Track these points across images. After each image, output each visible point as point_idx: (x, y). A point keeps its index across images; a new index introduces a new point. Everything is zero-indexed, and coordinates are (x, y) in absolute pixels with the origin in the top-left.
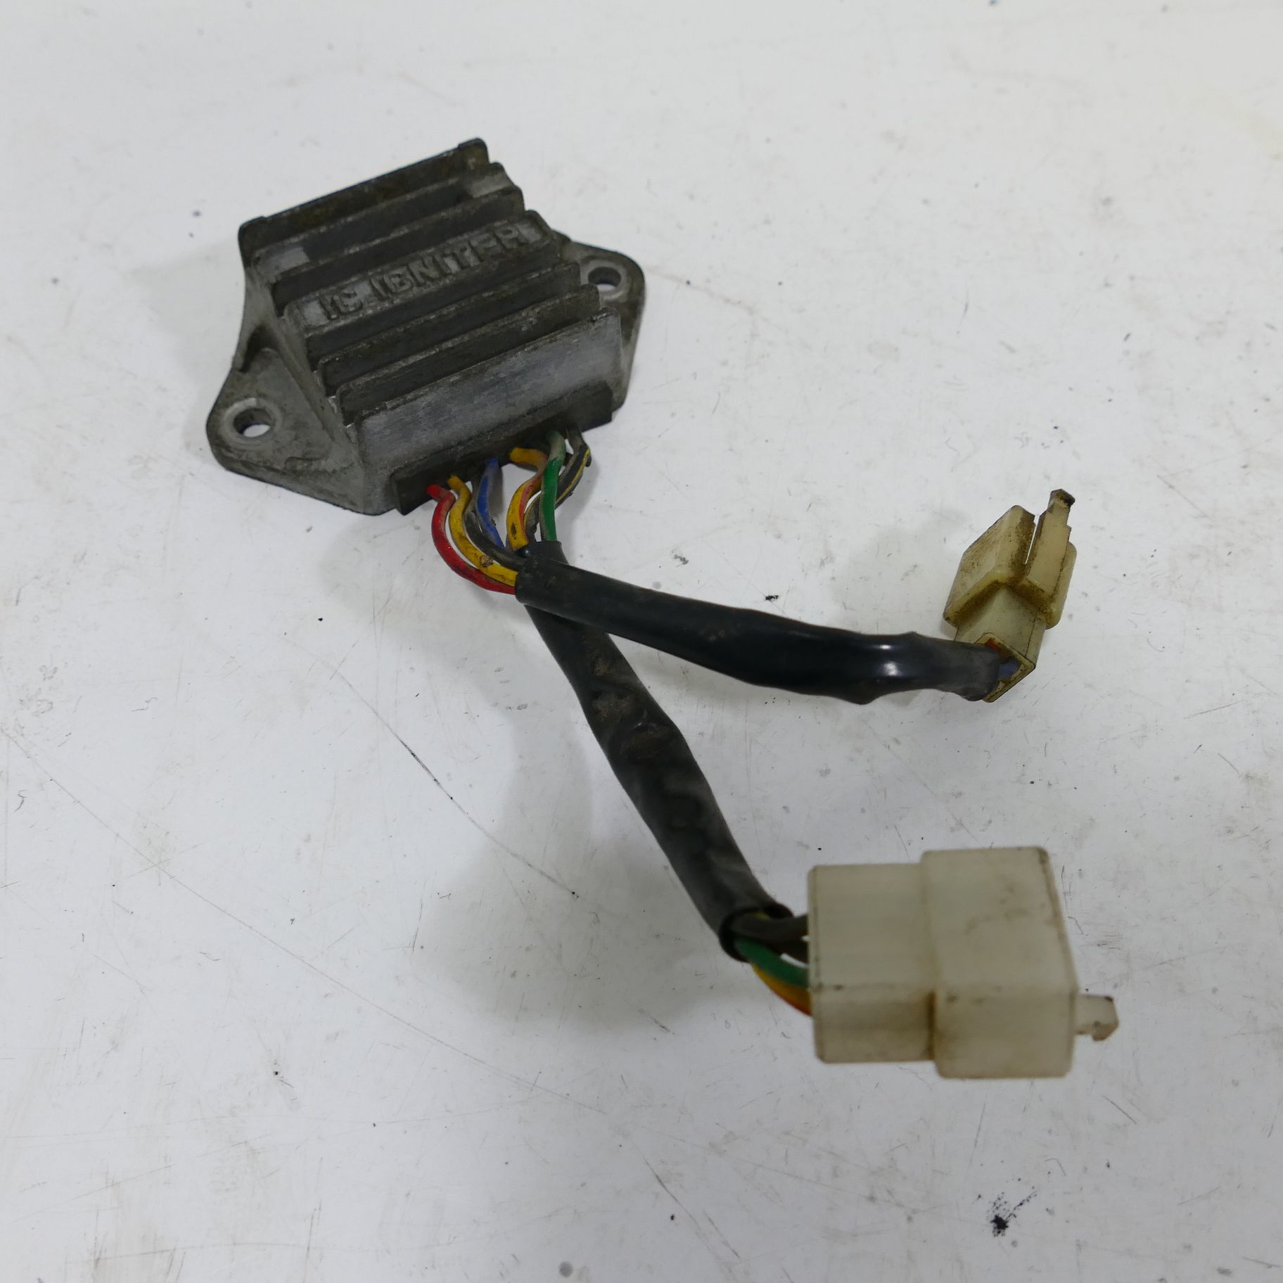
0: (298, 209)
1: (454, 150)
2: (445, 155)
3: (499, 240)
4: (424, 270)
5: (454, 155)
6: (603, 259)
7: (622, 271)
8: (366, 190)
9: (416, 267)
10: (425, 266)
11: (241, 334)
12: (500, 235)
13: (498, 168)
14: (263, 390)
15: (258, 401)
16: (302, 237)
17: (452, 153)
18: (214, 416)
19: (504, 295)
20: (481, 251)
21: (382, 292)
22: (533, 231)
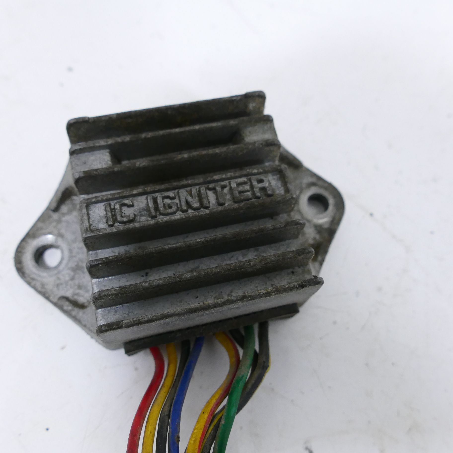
0: (115, 116)
1: (242, 96)
2: (234, 98)
3: (252, 187)
4: (190, 199)
5: (241, 100)
6: (321, 187)
7: (331, 201)
8: (169, 112)
9: (183, 193)
10: (191, 195)
11: (60, 184)
12: (255, 183)
13: (269, 120)
14: (63, 231)
15: (56, 240)
16: (110, 141)
17: (239, 98)
18: (24, 243)
19: (242, 238)
20: (236, 193)
21: (153, 211)
22: (279, 184)
